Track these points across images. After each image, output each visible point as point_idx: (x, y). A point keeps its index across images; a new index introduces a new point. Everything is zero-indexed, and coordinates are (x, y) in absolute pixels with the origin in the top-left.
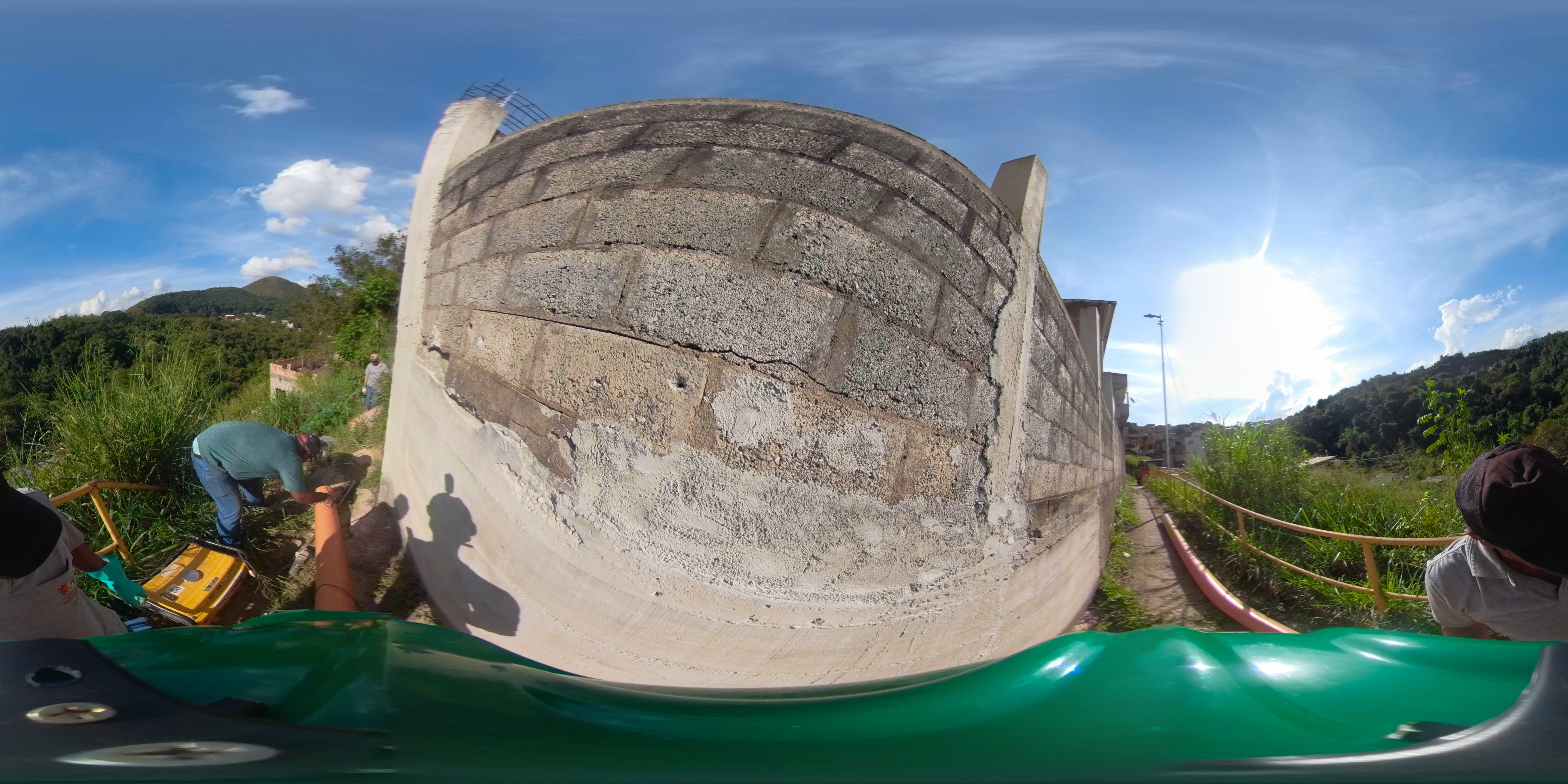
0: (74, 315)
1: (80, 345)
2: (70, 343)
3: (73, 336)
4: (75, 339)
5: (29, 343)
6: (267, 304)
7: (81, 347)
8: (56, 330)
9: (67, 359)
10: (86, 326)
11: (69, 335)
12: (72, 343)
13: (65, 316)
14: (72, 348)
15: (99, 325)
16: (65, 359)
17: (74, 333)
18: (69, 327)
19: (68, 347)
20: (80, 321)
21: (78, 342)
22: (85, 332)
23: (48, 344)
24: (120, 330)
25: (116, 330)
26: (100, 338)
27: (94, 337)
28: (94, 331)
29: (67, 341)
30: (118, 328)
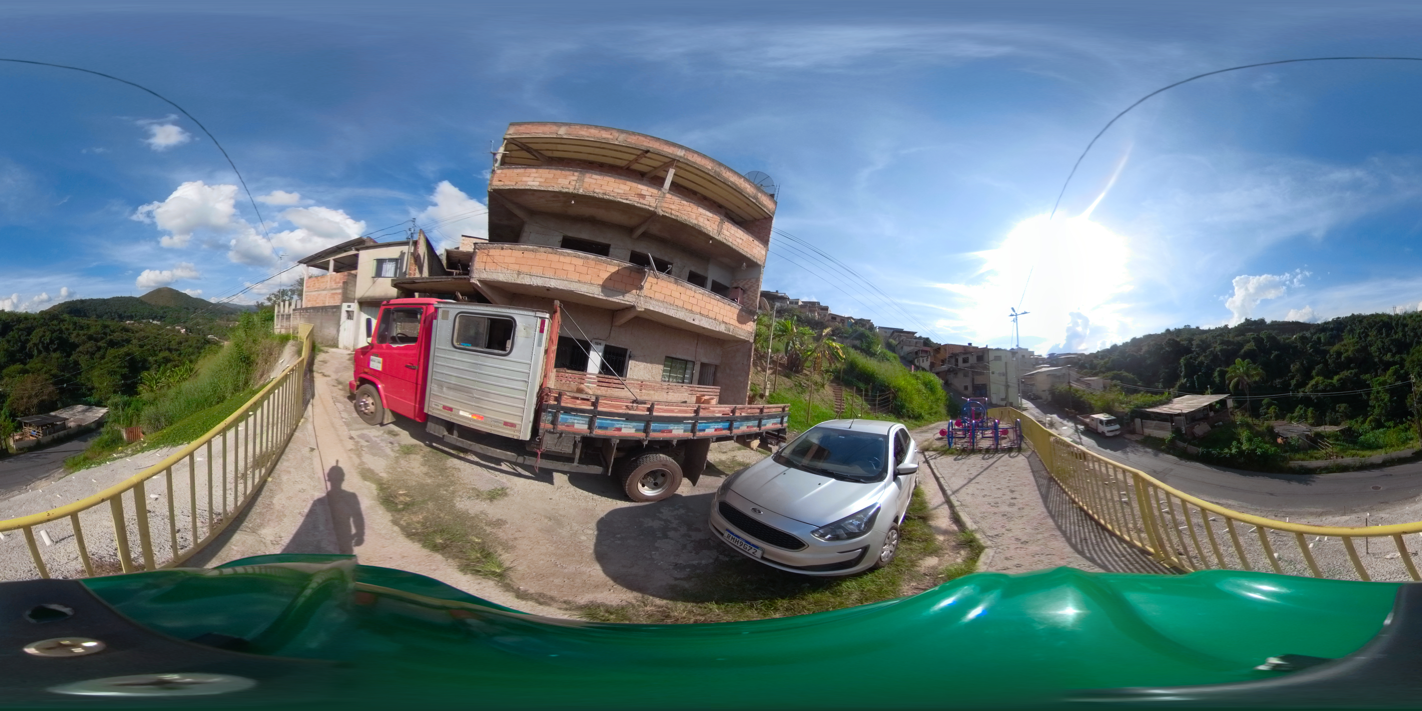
1: (26, 336)
2: (18, 333)
3: (20, 327)
4: (22, 330)
6: (161, 312)
7: (28, 337)
11: (17, 326)
14: (20, 337)
18: (15, 319)
19: (17, 336)
21: (25, 333)
24: (58, 327)
25: (54, 327)
26: (44, 332)
27: (38, 331)
28: (37, 326)
29: (15, 331)
30: (55, 325)
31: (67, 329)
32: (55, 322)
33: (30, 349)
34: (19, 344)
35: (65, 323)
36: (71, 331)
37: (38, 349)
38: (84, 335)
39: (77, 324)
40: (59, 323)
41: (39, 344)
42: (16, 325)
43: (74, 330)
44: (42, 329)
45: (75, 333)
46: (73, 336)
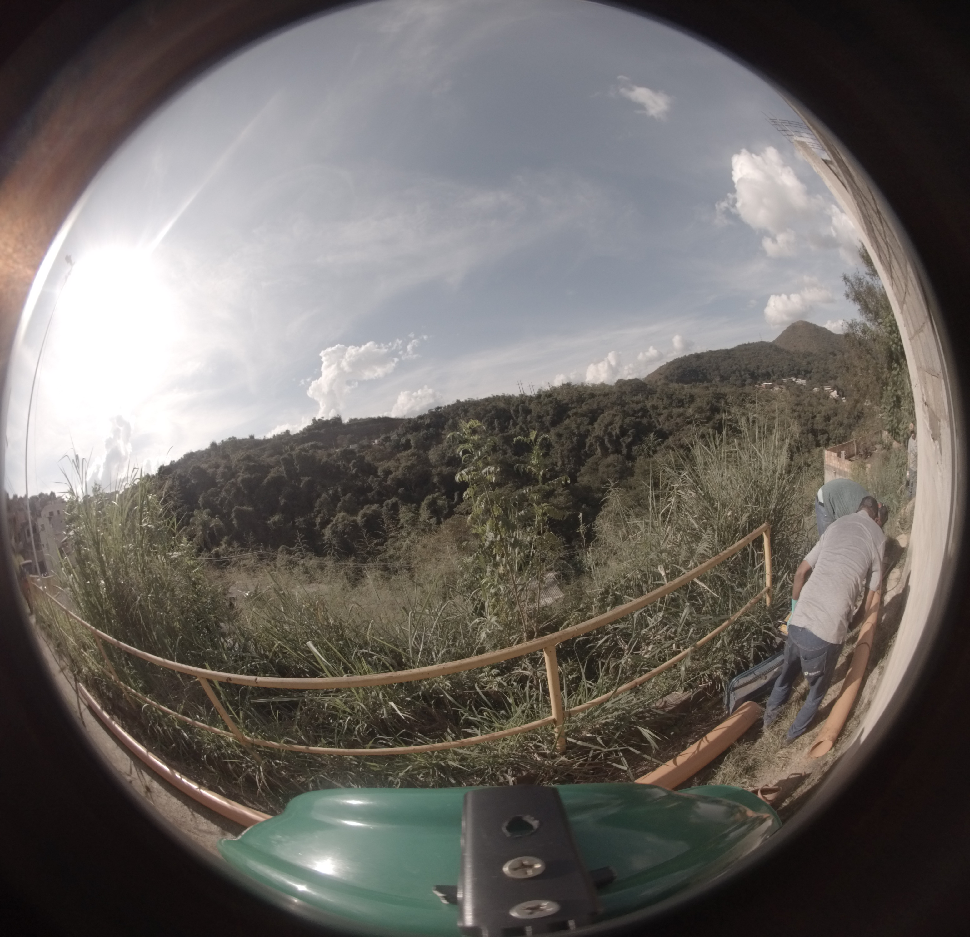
0: (580, 384)
1: (588, 424)
2: (576, 421)
3: (580, 411)
4: (583, 415)
5: (520, 419)
7: (590, 427)
8: (557, 402)
9: (572, 442)
10: (596, 399)
11: (575, 410)
12: (579, 421)
13: (568, 385)
14: (578, 428)
15: (613, 398)
16: (569, 442)
17: (581, 407)
18: (574, 398)
19: (573, 426)
20: (589, 392)
21: (586, 420)
22: (595, 406)
23: (547, 420)
24: (639, 406)
25: (635, 405)
26: (614, 415)
27: (606, 414)
28: (606, 406)
29: (572, 418)
30: (638, 403)
31: (655, 408)
32: (640, 397)
33: (591, 445)
34: (575, 439)
35: (656, 396)
36: (660, 410)
37: (602, 444)
38: (680, 415)
39: (674, 397)
40: (647, 398)
41: (604, 436)
42: (574, 408)
43: (665, 408)
44: (612, 412)
45: (666, 412)
46: (661, 419)
